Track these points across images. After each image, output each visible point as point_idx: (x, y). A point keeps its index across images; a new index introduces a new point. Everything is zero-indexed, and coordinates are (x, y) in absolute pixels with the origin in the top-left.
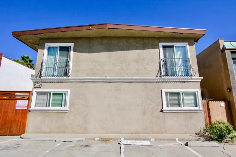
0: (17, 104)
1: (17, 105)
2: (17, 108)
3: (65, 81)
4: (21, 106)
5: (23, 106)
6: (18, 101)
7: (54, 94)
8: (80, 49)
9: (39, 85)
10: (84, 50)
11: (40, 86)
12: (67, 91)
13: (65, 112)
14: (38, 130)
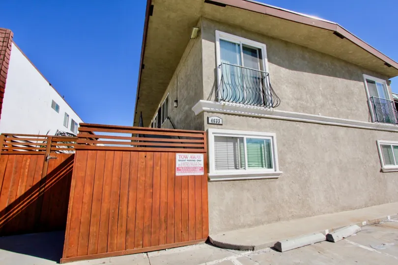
0: (178, 164)
1: (177, 166)
2: (178, 174)
3: (266, 116)
4: (188, 169)
5: (194, 169)
6: (178, 155)
7: (249, 141)
8: (276, 58)
9: (218, 118)
10: (281, 62)
11: (221, 123)
12: (272, 137)
13: (274, 178)
14: (232, 222)
